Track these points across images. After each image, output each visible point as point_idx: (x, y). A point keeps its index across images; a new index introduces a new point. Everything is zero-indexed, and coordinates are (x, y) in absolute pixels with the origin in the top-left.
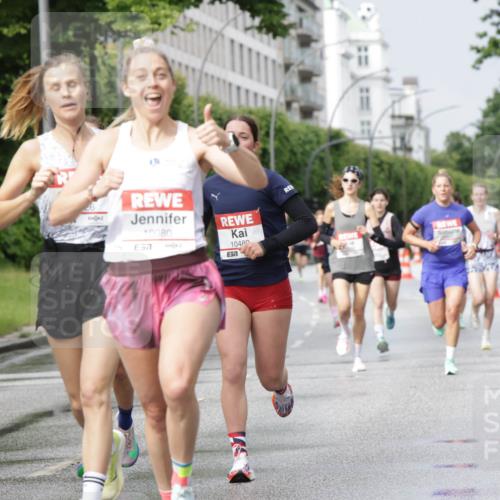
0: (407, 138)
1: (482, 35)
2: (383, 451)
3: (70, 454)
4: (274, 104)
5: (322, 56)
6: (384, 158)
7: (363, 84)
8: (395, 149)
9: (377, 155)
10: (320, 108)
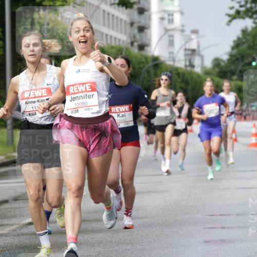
0: (192, 61)
1: (232, 8)
2: (176, 220)
3: (17, 222)
4: (125, 43)
5: (150, 19)
6: (180, 71)
7: (171, 33)
8: (186, 66)
9: (177, 69)
10: (148, 45)
